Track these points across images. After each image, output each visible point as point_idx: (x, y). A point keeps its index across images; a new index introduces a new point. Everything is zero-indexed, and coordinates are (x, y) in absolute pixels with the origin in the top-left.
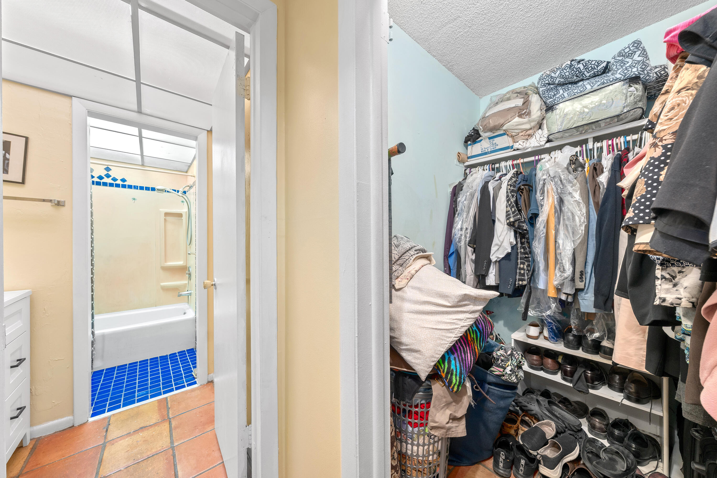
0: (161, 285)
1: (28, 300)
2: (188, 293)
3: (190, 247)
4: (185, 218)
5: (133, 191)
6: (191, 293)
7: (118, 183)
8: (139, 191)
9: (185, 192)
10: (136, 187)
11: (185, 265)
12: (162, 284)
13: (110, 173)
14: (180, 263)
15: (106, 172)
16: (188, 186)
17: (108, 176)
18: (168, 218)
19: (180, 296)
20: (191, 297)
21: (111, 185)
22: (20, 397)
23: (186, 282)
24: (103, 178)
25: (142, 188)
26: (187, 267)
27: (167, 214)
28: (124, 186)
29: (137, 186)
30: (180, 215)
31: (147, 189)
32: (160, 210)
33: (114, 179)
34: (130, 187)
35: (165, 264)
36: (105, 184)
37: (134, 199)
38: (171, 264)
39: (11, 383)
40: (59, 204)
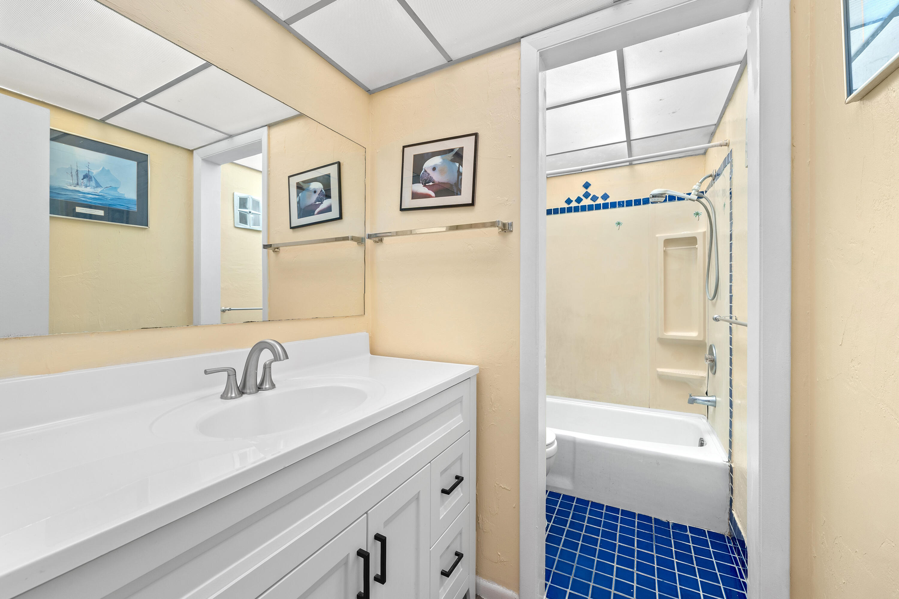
0: (657, 371)
1: (474, 382)
2: (709, 401)
3: (714, 305)
4: (701, 247)
5: (618, 210)
6: (715, 402)
7: (599, 203)
8: (625, 209)
9: (700, 196)
10: (621, 204)
11: (701, 339)
12: (660, 370)
13: (589, 190)
14: (693, 334)
15: (584, 190)
16: (711, 176)
17: (587, 195)
18: (672, 250)
19: (692, 401)
20: (714, 410)
21: (590, 208)
22: (460, 533)
23: (704, 374)
24: (582, 200)
25: (629, 203)
26: (706, 344)
27: (668, 242)
28: (605, 206)
29: (623, 202)
30: (692, 241)
31: (638, 202)
32: (657, 236)
33: (595, 198)
34: (613, 205)
35: (665, 334)
36: (584, 208)
37: (619, 224)
38: (674, 334)
39: (441, 518)
40: (506, 228)
